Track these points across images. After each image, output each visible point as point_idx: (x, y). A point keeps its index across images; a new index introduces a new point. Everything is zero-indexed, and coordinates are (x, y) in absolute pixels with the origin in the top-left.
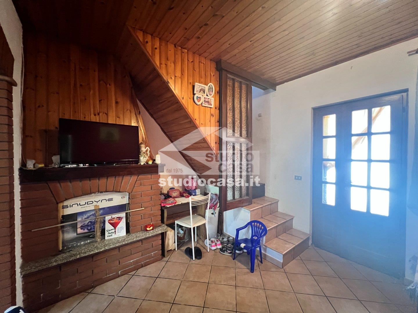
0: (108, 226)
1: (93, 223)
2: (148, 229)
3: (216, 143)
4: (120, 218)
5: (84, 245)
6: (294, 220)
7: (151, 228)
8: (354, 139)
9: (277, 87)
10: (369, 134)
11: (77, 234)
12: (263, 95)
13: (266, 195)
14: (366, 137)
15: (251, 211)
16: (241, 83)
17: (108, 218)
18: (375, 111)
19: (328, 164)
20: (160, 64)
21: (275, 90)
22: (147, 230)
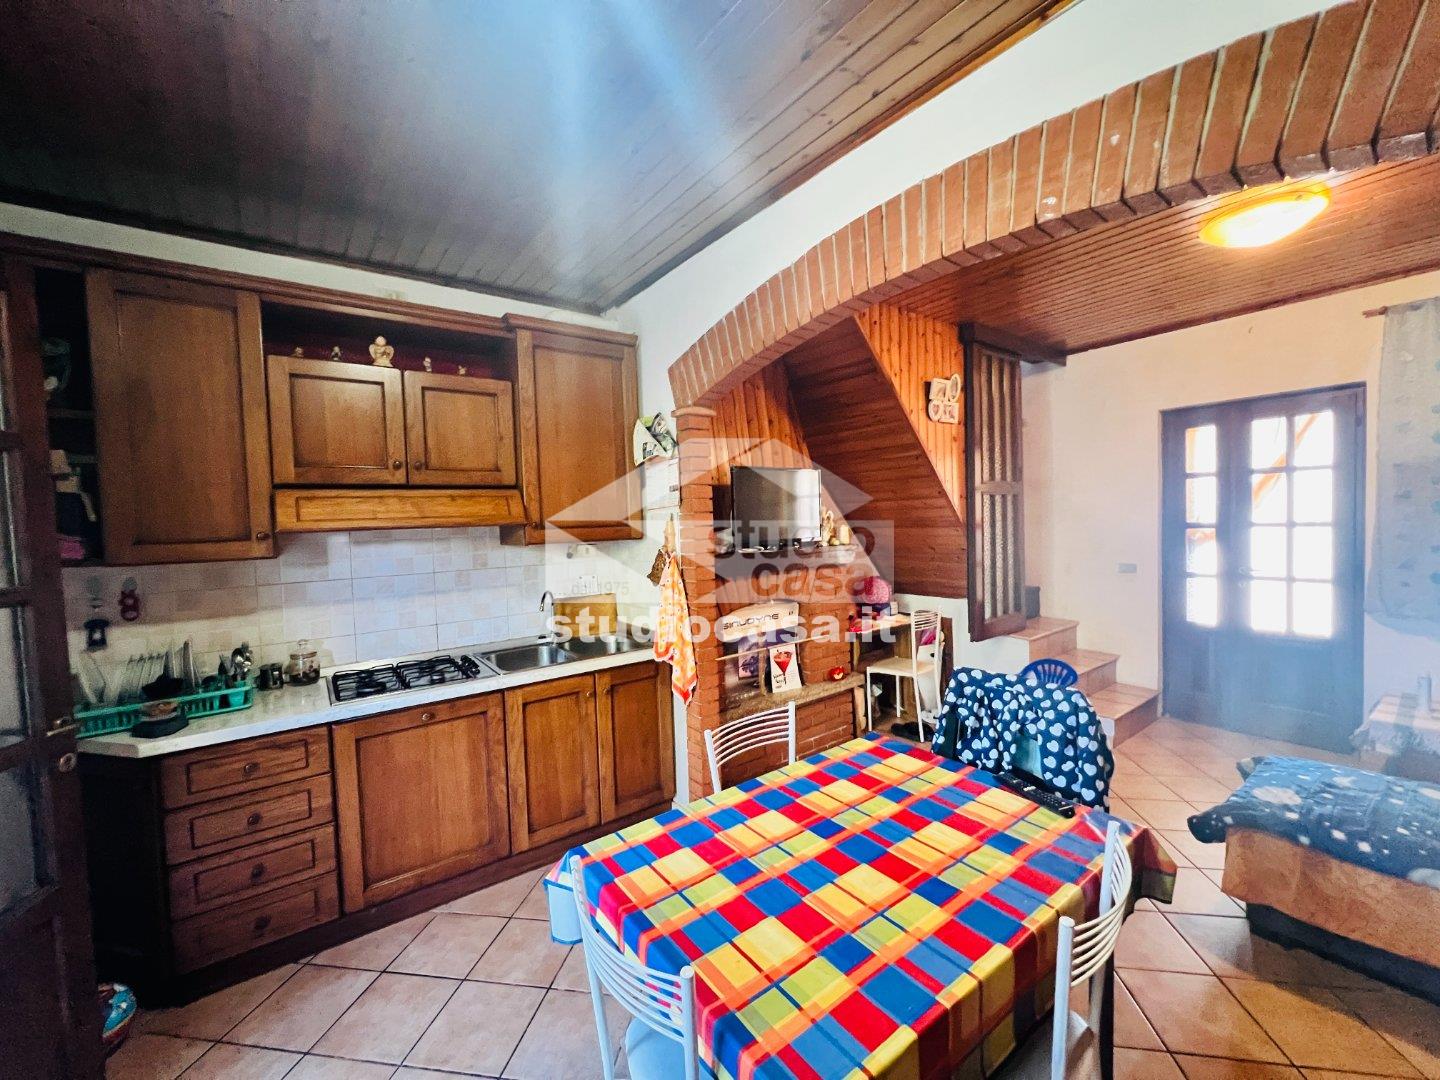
0: (775, 670)
1: (755, 659)
2: (837, 677)
3: (961, 497)
4: (788, 654)
5: (751, 698)
6: (1119, 665)
7: (841, 675)
8: (1255, 479)
9: (1070, 359)
10: (1287, 468)
11: (740, 679)
12: (1030, 374)
13: (1043, 612)
14: (1284, 475)
15: (1031, 642)
16: (1001, 361)
17: (773, 651)
18: (1301, 420)
19: (1198, 533)
20: (882, 350)
21: (1064, 364)
22: (835, 680)
